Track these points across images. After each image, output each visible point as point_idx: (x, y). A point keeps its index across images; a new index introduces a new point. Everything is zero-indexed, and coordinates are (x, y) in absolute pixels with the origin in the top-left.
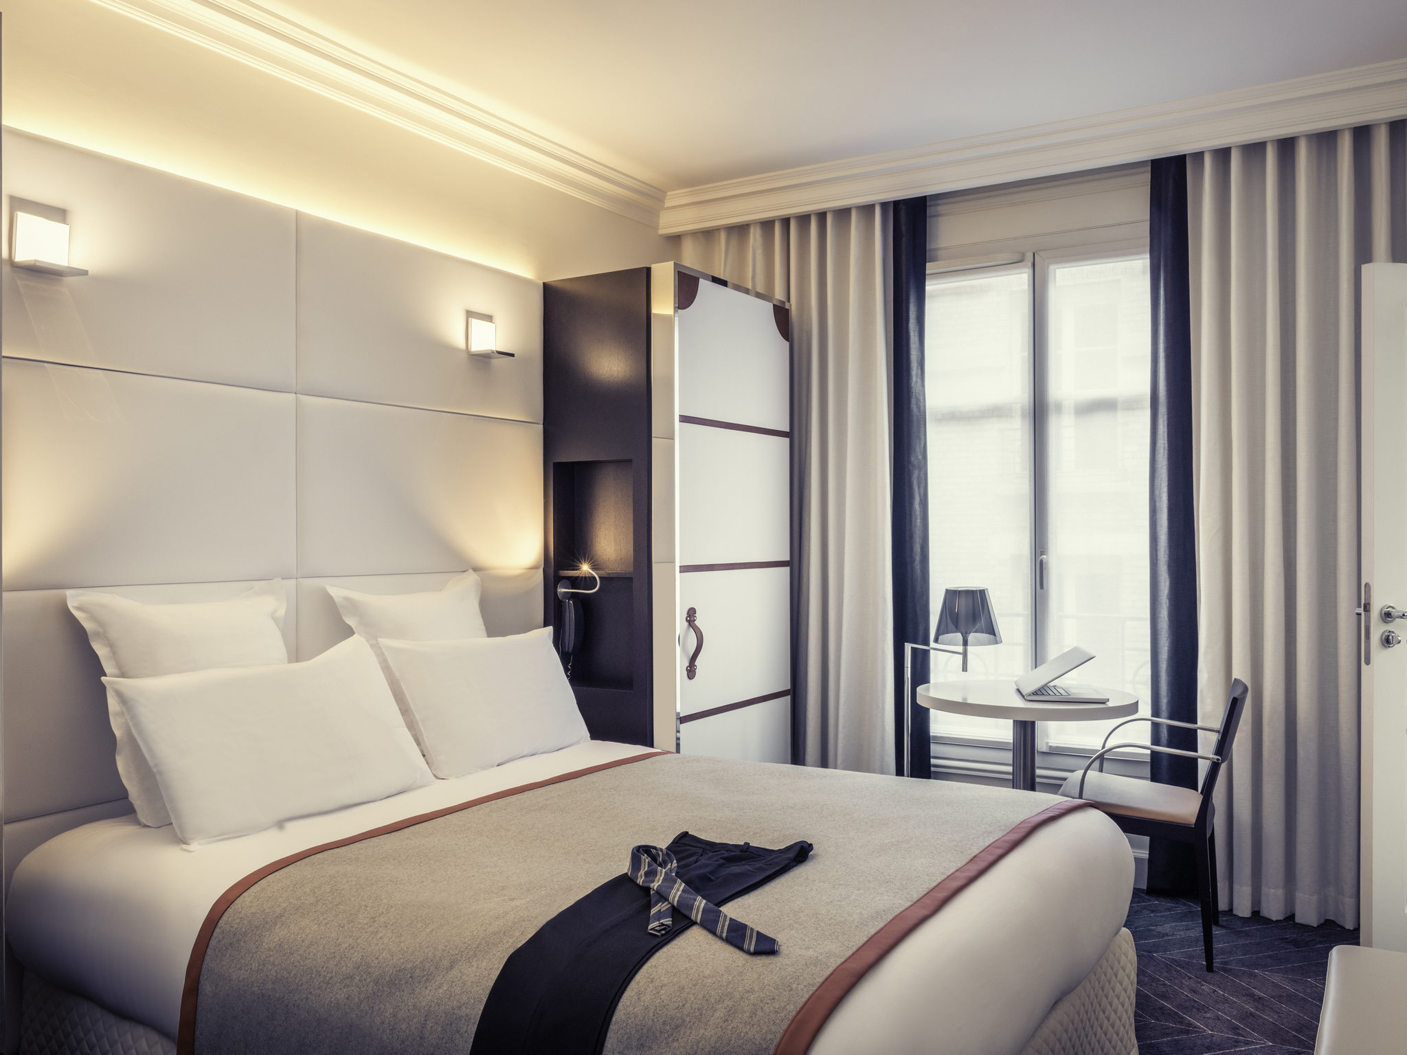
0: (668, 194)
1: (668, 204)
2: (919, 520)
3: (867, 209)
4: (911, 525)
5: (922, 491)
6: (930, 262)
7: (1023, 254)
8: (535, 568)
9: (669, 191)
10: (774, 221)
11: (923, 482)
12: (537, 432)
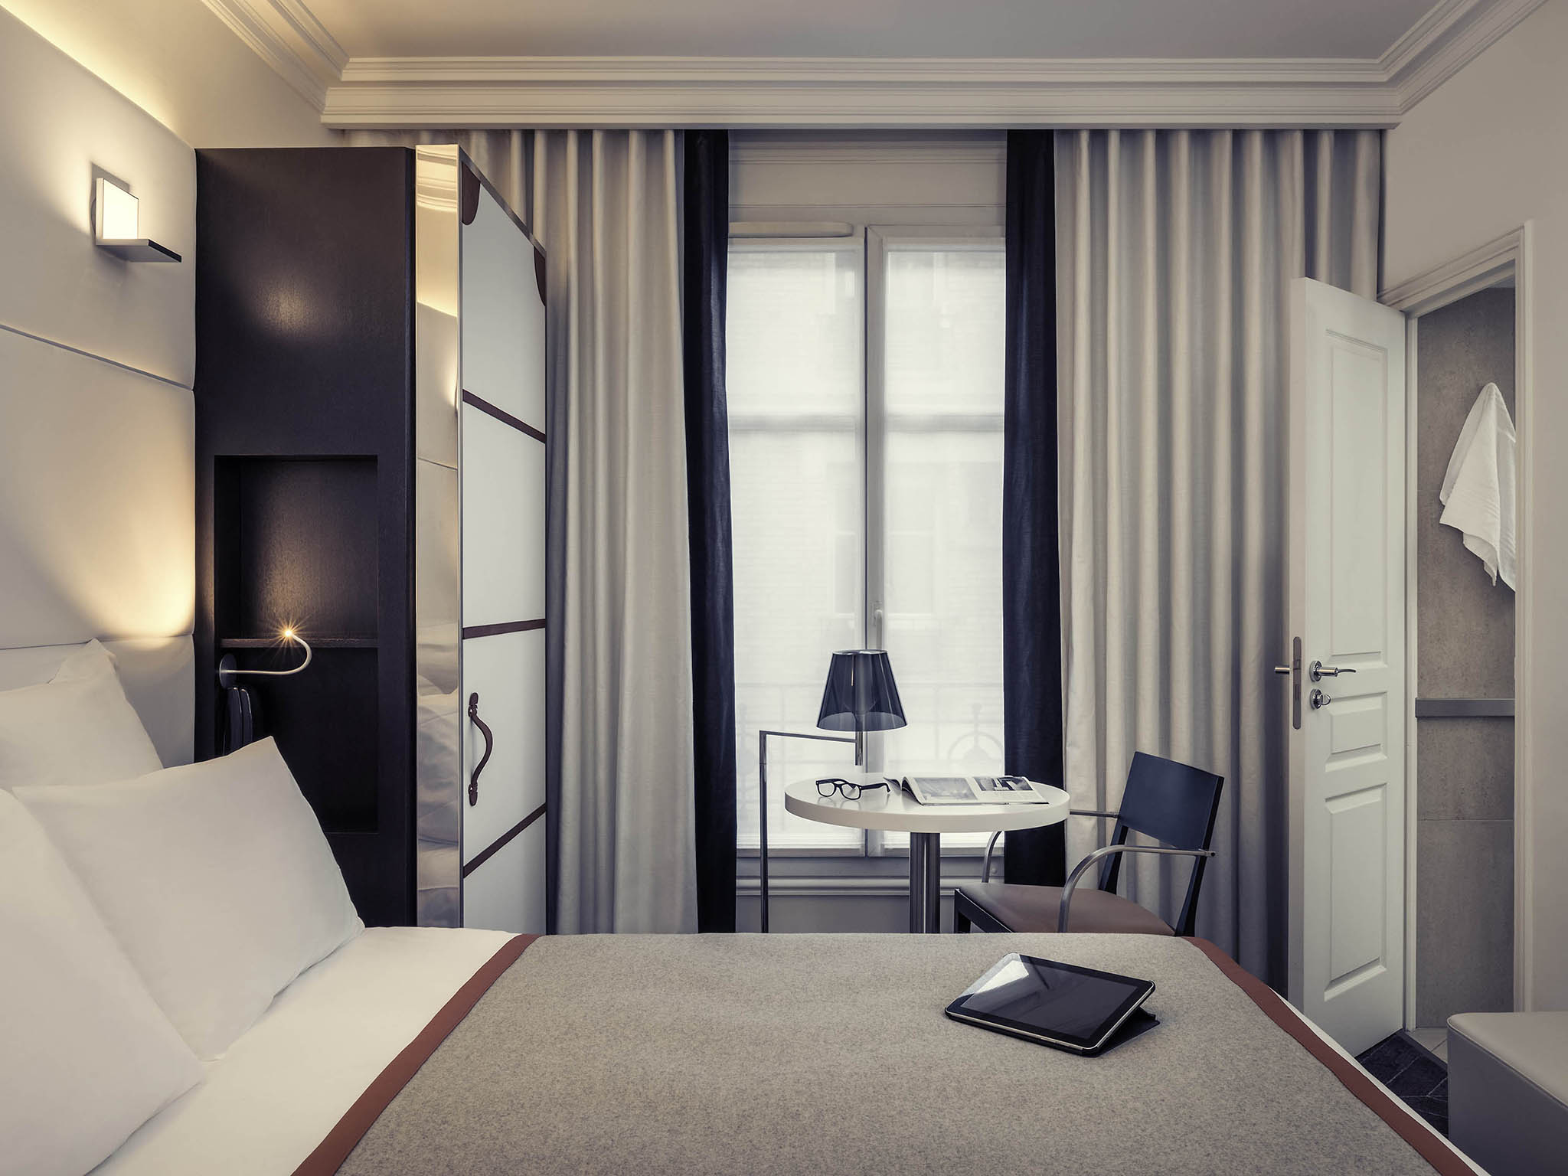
0: (351, 60)
1: (346, 76)
2: (721, 564)
3: (653, 136)
4: (714, 569)
5: (725, 524)
6: (735, 220)
7: (853, 227)
8: (182, 635)
9: (353, 56)
10: (509, 131)
11: (726, 513)
12: (187, 400)
